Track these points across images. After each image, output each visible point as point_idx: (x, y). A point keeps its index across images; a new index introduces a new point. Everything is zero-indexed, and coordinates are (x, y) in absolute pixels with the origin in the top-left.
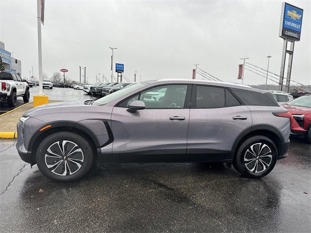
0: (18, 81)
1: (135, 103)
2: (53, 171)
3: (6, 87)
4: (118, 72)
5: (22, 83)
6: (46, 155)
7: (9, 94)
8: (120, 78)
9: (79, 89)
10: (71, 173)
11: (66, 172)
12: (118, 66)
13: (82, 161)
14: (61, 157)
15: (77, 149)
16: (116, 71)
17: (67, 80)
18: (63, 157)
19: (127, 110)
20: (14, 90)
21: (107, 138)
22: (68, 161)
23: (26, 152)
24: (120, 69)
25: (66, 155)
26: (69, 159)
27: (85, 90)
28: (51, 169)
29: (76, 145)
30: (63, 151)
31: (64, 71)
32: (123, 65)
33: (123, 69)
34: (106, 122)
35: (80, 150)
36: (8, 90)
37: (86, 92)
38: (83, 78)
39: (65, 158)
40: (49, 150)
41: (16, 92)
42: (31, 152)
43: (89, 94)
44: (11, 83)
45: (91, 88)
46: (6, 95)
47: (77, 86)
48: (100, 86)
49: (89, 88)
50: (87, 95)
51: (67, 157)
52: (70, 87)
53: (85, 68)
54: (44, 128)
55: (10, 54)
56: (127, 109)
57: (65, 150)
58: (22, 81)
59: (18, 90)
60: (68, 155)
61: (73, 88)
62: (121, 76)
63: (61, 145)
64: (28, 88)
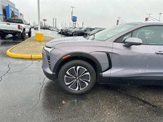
0: (25, 24)
1: (129, 40)
2: (69, 87)
3: (20, 27)
4: (74, 21)
5: (27, 26)
6: (65, 76)
7: (22, 31)
8: (74, 24)
9: (53, 31)
10: (81, 89)
11: (77, 88)
12: (74, 18)
13: (89, 81)
14: (75, 78)
15: (87, 72)
16: (73, 21)
17: (46, 25)
18: (76, 77)
19: (124, 46)
20: (24, 29)
21: (107, 66)
22: (79, 80)
23: (51, 73)
24: (74, 19)
25: (78, 76)
26: (80, 79)
27: (58, 31)
28: (68, 85)
29: (86, 70)
30: (76, 73)
31: (45, 20)
32: (76, 17)
33: (76, 19)
34: (108, 54)
35: (88, 73)
36: (21, 29)
37: (58, 32)
38: (55, 24)
39: (77, 78)
40: (68, 73)
41: (25, 30)
42: (55, 73)
43: (60, 33)
44: (23, 26)
45: (61, 30)
46: (20, 32)
47: (52, 29)
48: (66, 29)
49: (60, 30)
50: (59, 34)
51: (79, 78)
52: (48, 29)
53: (56, 19)
54: (65, 57)
55: (18, 10)
56: (124, 44)
57: (78, 73)
58: (27, 25)
59: (26, 30)
60: (80, 76)
61: (50, 30)
62: (75, 24)
63: (76, 69)
64: (30, 29)
